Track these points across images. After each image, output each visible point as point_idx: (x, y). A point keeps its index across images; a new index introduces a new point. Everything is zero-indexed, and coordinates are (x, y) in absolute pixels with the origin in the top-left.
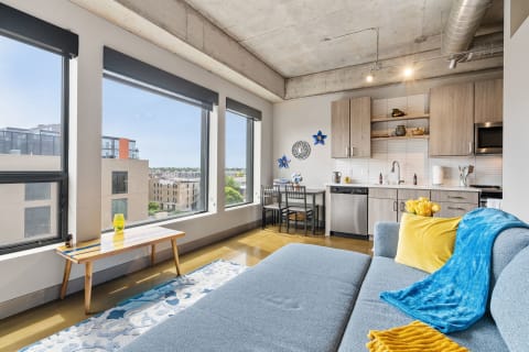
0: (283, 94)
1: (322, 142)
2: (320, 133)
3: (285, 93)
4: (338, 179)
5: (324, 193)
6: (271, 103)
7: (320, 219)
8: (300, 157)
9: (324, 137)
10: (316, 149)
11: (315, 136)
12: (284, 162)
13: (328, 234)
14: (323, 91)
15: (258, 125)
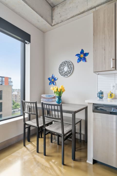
0: (51, 20)
1: (85, 59)
2: (82, 52)
3: (52, 19)
4: (101, 95)
5: (86, 108)
6: (43, 32)
7: (83, 132)
8: (66, 74)
9: (86, 55)
10: (79, 66)
11: (77, 55)
12: (53, 81)
13: (90, 161)
14: (86, 8)
15: (28, 46)
